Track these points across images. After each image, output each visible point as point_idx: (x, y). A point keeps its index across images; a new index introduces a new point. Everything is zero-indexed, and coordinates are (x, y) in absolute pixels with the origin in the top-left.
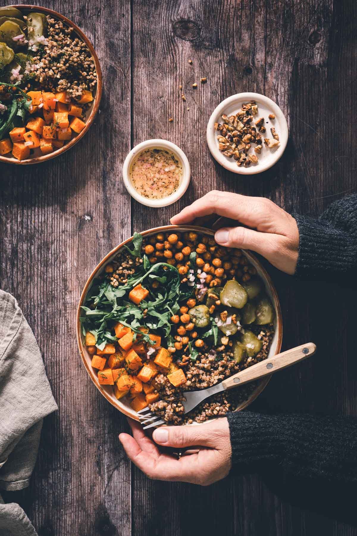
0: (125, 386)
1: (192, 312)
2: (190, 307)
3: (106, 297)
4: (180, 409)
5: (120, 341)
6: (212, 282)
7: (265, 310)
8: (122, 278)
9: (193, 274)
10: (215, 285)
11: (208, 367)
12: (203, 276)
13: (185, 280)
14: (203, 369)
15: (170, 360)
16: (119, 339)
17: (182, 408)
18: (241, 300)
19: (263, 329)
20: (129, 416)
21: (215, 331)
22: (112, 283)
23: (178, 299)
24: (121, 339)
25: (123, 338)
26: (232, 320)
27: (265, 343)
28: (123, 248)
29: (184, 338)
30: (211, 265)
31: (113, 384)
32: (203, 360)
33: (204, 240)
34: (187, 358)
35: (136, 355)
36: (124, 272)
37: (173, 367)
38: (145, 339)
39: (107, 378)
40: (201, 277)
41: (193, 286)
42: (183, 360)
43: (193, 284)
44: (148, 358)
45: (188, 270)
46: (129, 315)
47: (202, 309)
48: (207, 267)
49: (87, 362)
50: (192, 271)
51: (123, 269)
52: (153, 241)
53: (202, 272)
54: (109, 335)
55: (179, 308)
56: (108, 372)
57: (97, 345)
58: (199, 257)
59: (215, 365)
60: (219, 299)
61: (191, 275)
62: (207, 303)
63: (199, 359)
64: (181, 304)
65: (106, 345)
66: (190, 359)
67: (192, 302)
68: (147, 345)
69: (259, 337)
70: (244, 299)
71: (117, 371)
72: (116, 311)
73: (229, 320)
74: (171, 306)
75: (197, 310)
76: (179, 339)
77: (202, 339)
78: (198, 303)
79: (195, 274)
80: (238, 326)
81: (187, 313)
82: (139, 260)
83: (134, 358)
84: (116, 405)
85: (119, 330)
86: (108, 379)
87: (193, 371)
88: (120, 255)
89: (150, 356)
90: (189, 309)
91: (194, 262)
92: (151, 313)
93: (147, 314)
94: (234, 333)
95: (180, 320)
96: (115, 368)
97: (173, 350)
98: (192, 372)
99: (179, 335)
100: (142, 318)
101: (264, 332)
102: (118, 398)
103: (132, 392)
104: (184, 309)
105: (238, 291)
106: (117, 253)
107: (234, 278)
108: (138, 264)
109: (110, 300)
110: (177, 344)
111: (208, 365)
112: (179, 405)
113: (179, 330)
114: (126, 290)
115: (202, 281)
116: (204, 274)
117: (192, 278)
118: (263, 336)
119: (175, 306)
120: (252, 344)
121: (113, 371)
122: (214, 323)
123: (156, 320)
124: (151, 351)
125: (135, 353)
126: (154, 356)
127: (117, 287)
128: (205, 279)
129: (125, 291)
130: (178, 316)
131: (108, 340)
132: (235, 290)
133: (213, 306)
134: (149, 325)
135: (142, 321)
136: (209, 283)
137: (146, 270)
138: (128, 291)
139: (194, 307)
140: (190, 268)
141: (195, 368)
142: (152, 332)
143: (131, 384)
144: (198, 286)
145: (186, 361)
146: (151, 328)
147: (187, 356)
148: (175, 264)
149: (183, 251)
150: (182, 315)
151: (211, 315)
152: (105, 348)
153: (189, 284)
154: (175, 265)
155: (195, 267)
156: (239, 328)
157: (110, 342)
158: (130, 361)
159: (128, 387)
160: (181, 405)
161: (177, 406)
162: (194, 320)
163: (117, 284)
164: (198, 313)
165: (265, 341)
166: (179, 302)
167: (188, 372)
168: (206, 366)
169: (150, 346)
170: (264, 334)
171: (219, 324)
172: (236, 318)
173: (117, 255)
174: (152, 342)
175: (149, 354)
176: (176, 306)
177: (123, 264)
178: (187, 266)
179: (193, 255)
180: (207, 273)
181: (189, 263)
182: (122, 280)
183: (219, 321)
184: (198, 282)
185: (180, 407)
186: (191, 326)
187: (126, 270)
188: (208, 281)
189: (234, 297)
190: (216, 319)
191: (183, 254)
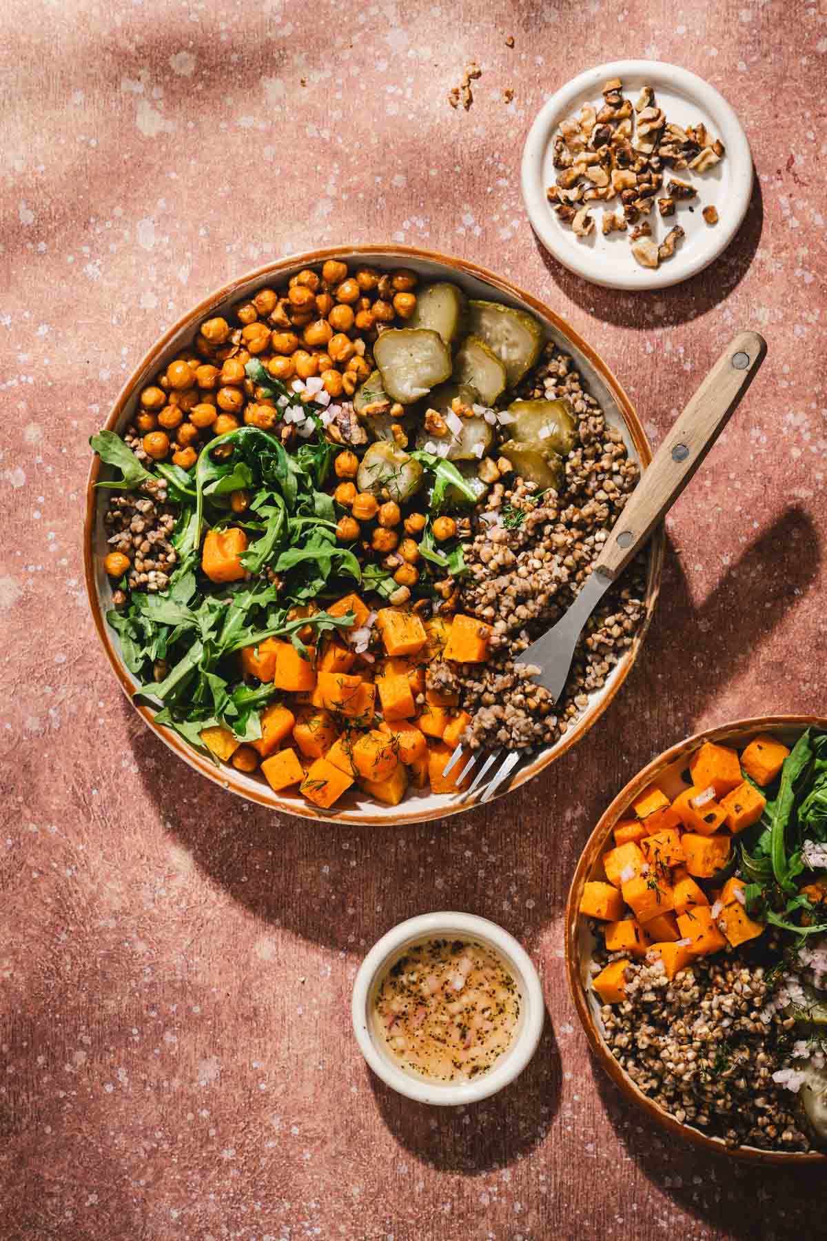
0: (377, 761)
1: (366, 480)
2: (351, 475)
3: (163, 625)
4: (537, 699)
5: (280, 682)
6: (344, 381)
7: (508, 331)
8: (161, 556)
9: (291, 405)
10: (355, 379)
12: (312, 388)
13: (285, 432)
14: (501, 571)
15: (416, 621)
16: (272, 681)
17: (541, 693)
18: (435, 358)
19: (542, 373)
21: (450, 471)
22: (153, 586)
23: (310, 483)
24: (278, 676)
25: (278, 670)
26: (462, 416)
27: (574, 396)
28: (101, 495)
29: (402, 549)
30: (309, 349)
31: (350, 783)
32: (485, 553)
33: (245, 313)
34: (449, 582)
35: (337, 677)
36: (153, 541)
37: (437, 626)
38: (323, 626)
39: (326, 782)
40: (312, 394)
41: (315, 431)
42: (445, 593)
43: (311, 425)
44: (371, 659)
45: (274, 406)
46: (245, 614)
48: (303, 362)
49: (259, 793)
50: (283, 401)
51: (145, 538)
52: (146, 420)
53: (304, 381)
54: (247, 694)
55: (329, 499)
56: (319, 769)
57: (242, 740)
58: (268, 359)
59: (518, 541)
60: (393, 401)
61: (288, 410)
62: (379, 433)
63: (473, 559)
64: (328, 486)
65: (261, 718)
66: (456, 577)
67: (345, 461)
68: (340, 636)
69: (550, 395)
70: (438, 349)
71: (336, 750)
72: (211, 629)
73: (453, 422)
74: (309, 512)
75: (370, 468)
76: (392, 561)
77: (441, 514)
78: (360, 451)
79: (296, 400)
80: (482, 417)
81: (358, 491)
82: (156, 486)
83: (337, 687)
84: (403, 817)
85: (257, 661)
86: (331, 782)
87: (485, 594)
88: (111, 516)
89: (369, 651)
90: (355, 481)
91: (265, 379)
92: (283, 566)
94: (487, 437)
95: (359, 522)
96: (327, 748)
97: (403, 593)
98: (483, 601)
99: (387, 555)
100: (279, 594)
101: (550, 375)
102: (395, 799)
103: (409, 761)
104: (344, 492)
105: (412, 348)
106: (99, 518)
107: (380, 329)
108: (163, 495)
109: (176, 622)
110: (401, 573)
111: (502, 553)
112: (529, 689)
113: (377, 544)
114: (191, 570)
115: (323, 398)
116: (311, 381)
117: (295, 414)
118: (556, 385)
119: (319, 506)
120: (547, 424)
121: (329, 756)
122: (431, 460)
123: (307, 570)
124: (361, 638)
125: (331, 675)
126: (377, 646)
127: (168, 586)
128: (323, 390)
129: (190, 574)
130: (345, 518)
131: (256, 705)
132: (404, 353)
133: (394, 427)
134: (304, 593)
135: (282, 602)
136: (343, 389)
137: (190, 492)
138: (196, 569)
139: (358, 469)
140: (274, 398)
141: (484, 586)
142: (324, 601)
143: (386, 745)
144: (326, 417)
145: (452, 588)
146: (313, 594)
147: (444, 577)
148: (236, 420)
149: (225, 379)
150: (350, 506)
151: (410, 449)
152: (264, 727)
153: (302, 432)
154: (241, 422)
155: (277, 385)
156: (487, 418)
157: (264, 708)
158: (338, 699)
159: (388, 757)
160: (533, 686)
161: (527, 695)
162: (384, 492)
163: (163, 578)
164: (376, 470)
165: (571, 392)
166: (319, 488)
167: (479, 609)
168: (499, 559)
169: (349, 630)
170: (553, 381)
171: (443, 450)
172: (462, 403)
173: (105, 523)
174: (344, 621)
175: (361, 650)
176: (323, 500)
177: (133, 526)
178: (266, 401)
179: (253, 367)
180: (317, 373)
181: (261, 392)
182: (165, 560)
183: (436, 444)
184: (317, 412)
185: (533, 694)
186: (389, 510)
187: (152, 532)
188: (334, 388)
189: (416, 367)
190: (429, 447)
191: (231, 385)
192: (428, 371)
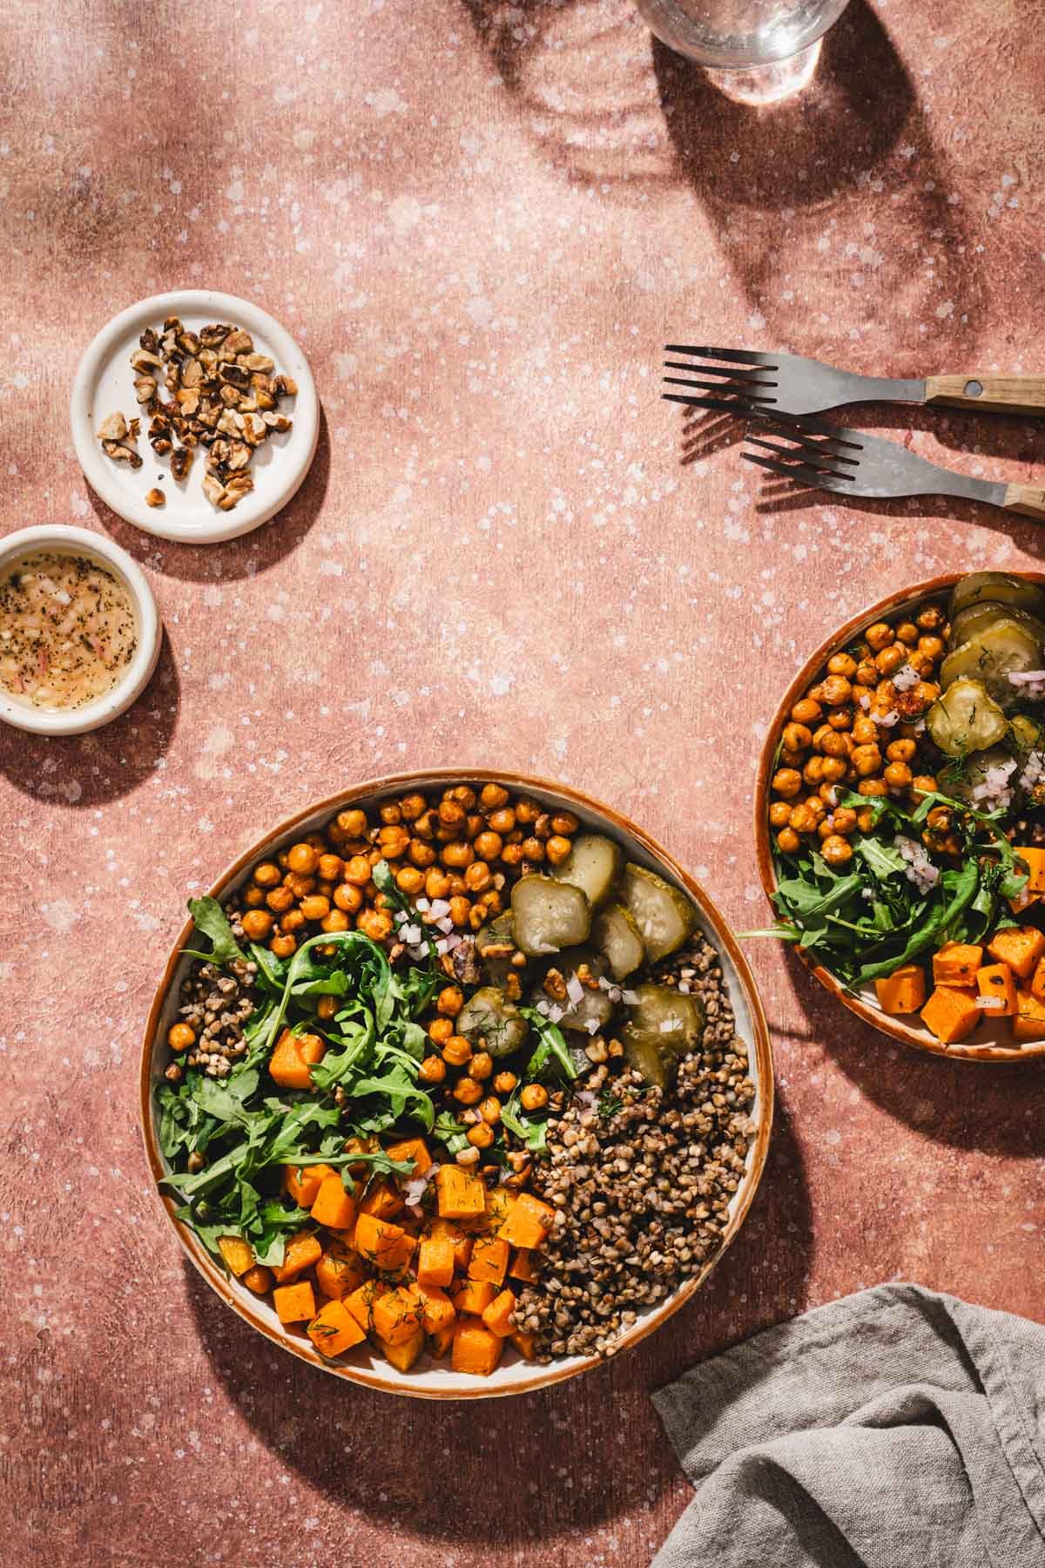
0: (397, 1324)
1: (466, 1023)
2: (452, 1013)
3: (211, 1116)
5: (317, 1213)
6: (472, 913)
7: (658, 908)
8: (230, 1041)
9: (409, 923)
10: (484, 915)
11: (589, 1146)
12: (435, 911)
13: (396, 950)
14: (582, 1159)
15: (478, 1187)
16: (308, 1209)
18: (573, 918)
19: (681, 961)
21: (556, 1039)
22: (211, 1071)
23: (407, 1011)
24: (316, 1205)
25: (318, 1199)
26: (583, 984)
27: (709, 994)
28: (185, 962)
29: (483, 1106)
30: (445, 869)
31: (363, 1336)
32: (569, 1135)
33: (388, 813)
34: (524, 1156)
35: (379, 1224)
36: (226, 1023)
37: (499, 1198)
38: (379, 1167)
39: (337, 1331)
40: (435, 918)
41: (427, 957)
42: (517, 1166)
43: (425, 949)
44: (419, 1213)
45: (392, 919)
46: (300, 1129)
47: (485, 1001)
48: (435, 880)
49: (262, 1319)
50: (402, 916)
51: (218, 1018)
52: (254, 895)
53: (430, 901)
54: (279, 1214)
55: (422, 1033)
56: (333, 1313)
57: (260, 1261)
58: (400, 868)
59: (608, 1132)
60: (517, 949)
61: (405, 927)
62: (493, 978)
63: (556, 1138)
64: (424, 1020)
65: (287, 1244)
66: (532, 1153)
67: (450, 997)
68: (394, 1182)
69: (684, 986)
70: (579, 910)
71: (356, 1298)
72: (260, 1136)
73: (574, 988)
74: (399, 1041)
75: (474, 1013)
76: (470, 1116)
77: (535, 1081)
78: (468, 992)
79: (416, 920)
80: (606, 992)
81: (455, 1033)
82: (245, 968)
83: (376, 1235)
84: (406, 1388)
85: (299, 1184)
86: (342, 1331)
87: (559, 1180)
88: (189, 984)
89: (420, 1204)
90: (455, 1020)
91: (392, 888)
92: (355, 1093)
93: (349, 1100)
94: (606, 1015)
95: (448, 1065)
96: (347, 1292)
97: (472, 1154)
98: (555, 1185)
99: (467, 1107)
100: (342, 1119)
101: (690, 966)
102: (404, 1367)
103: (432, 1329)
104: (440, 1028)
105: (551, 899)
106: (176, 984)
107: (525, 870)
108: (249, 980)
109: (225, 1117)
110: (476, 1133)
111: (587, 1141)
113: (459, 1094)
114: (256, 1067)
115: (446, 925)
116: (438, 903)
117: (411, 934)
118: (693, 978)
119: (409, 1038)
120: (673, 1018)
121: (347, 1301)
122: (541, 1022)
123: (378, 1103)
124: (416, 1189)
125: (373, 1220)
126: (430, 1201)
127: (228, 1075)
128: (447, 917)
129: (255, 1071)
130: (434, 1057)
131: (285, 1228)
132: (544, 902)
133: (511, 977)
134: (369, 1125)
135: (344, 1128)
136: (468, 922)
137: (279, 985)
138: (262, 1068)
139: (461, 1009)
140: (394, 911)
141: (559, 1171)
142: (387, 1140)
143: (412, 1309)
144: (442, 946)
145: (526, 1162)
146: (378, 1129)
147: (520, 1148)
148: (348, 922)
149: (349, 876)
150: (442, 1046)
151: (520, 1004)
152: (287, 1255)
153: (413, 954)
154: (353, 926)
155: (402, 899)
156: (611, 995)
157: (293, 1233)
158: (373, 1248)
159: (410, 1322)
162: (482, 1042)
163: (225, 1065)
164: (480, 1017)
165: (707, 990)
166: (413, 1018)
167: (549, 1193)
168: (583, 1146)
169: (405, 1178)
170: (692, 972)
171: (556, 1014)
172: (590, 971)
173: (181, 990)
174: (403, 1167)
175: (411, 1201)
176: (415, 1033)
177: (209, 1001)
178: (384, 911)
179: (382, 871)
180: (446, 897)
181: (381, 899)
182: (233, 1047)
183: (550, 1007)
184: (435, 938)
186: (481, 1062)
187: (227, 1014)
188: (460, 918)
189: (551, 921)
190: (542, 1006)
191: (353, 884)
192: (562, 928)
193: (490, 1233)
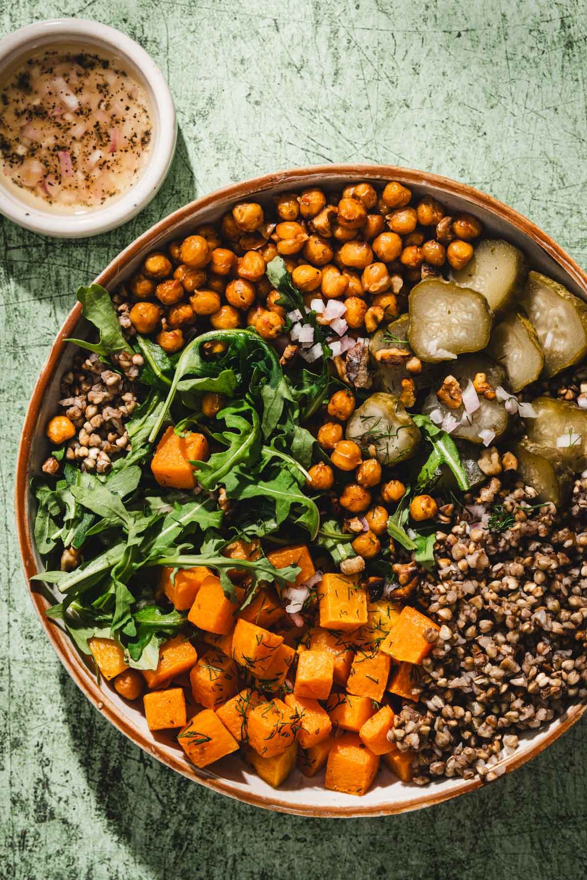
0: (272, 735)
1: (357, 429)
2: (343, 417)
3: (89, 511)
5: (195, 616)
6: (368, 315)
7: (560, 318)
8: (111, 436)
9: (302, 322)
10: (380, 317)
11: (478, 561)
12: (330, 312)
13: (289, 351)
14: (470, 574)
15: (361, 598)
16: (185, 612)
18: (473, 325)
19: (581, 376)
20: (329, 816)
21: (449, 449)
22: (90, 464)
23: (296, 414)
24: (194, 609)
25: (196, 603)
26: (481, 395)
28: (69, 353)
29: (370, 515)
30: (342, 268)
31: (235, 747)
32: (458, 548)
33: (286, 208)
34: (410, 568)
35: (258, 630)
36: (107, 418)
37: (382, 611)
39: (209, 739)
40: (329, 319)
42: (402, 578)
43: (318, 351)
44: (299, 622)
45: (284, 317)
46: (180, 530)
47: (377, 407)
48: (332, 279)
49: (131, 725)
50: (296, 315)
51: (100, 411)
52: (143, 286)
54: (154, 617)
55: (310, 438)
56: (206, 722)
57: (133, 664)
58: (296, 265)
59: (498, 547)
60: (413, 354)
61: (298, 326)
62: (386, 383)
63: (444, 551)
64: (313, 424)
65: (162, 648)
66: (419, 565)
67: (341, 401)
69: (583, 402)
70: (480, 316)
71: (230, 707)
72: (139, 535)
73: (469, 397)
74: (286, 446)
75: (365, 419)
76: (356, 525)
77: (425, 492)
78: (360, 397)
79: (310, 319)
80: (503, 402)
81: (344, 437)
82: (130, 361)
83: (254, 642)
84: (277, 803)
85: (176, 586)
86: (214, 740)
87: (445, 594)
88: (71, 376)
89: (300, 613)
90: (345, 425)
91: (287, 285)
93: (233, 503)
94: (502, 427)
95: (336, 471)
96: (220, 702)
97: (356, 563)
98: (441, 599)
99: (352, 515)
100: (224, 521)
102: (276, 780)
104: (329, 432)
105: (451, 304)
106: (59, 376)
107: (424, 274)
108: (134, 373)
109: (104, 513)
110: (362, 542)
111: (476, 555)
113: (346, 501)
114: (138, 463)
115: (340, 326)
116: (333, 304)
117: (304, 334)
119: (297, 442)
120: (570, 432)
121: (220, 710)
122: (433, 431)
123: (262, 506)
124: (298, 597)
125: (252, 626)
126: (311, 610)
127: (108, 471)
128: (342, 318)
129: (137, 468)
130: (321, 465)
131: (160, 631)
132: (443, 307)
133: (405, 383)
134: (253, 529)
135: (226, 531)
136: (363, 323)
137: (165, 379)
138: (144, 465)
139: (352, 414)
140: (287, 308)
141: (446, 585)
143: (288, 721)
144: (336, 349)
145: (412, 575)
146: (261, 533)
147: (407, 560)
148: (239, 319)
149: (242, 271)
150: (331, 451)
151: (414, 411)
152: (161, 659)
153: (306, 357)
154: (244, 323)
155: (298, 298)
156: (508, 405)
157: (168, 637)
158: (251, 655)
159: (285, 734)
162: (372, 449)
163: (104, 461)
164: (371, 423)
166: (303, 423)
167: (434, 607)
168: (471, 560)
169: (287, 585)
171: (450, 424)
172: (487, 381)
173: (62, 382)
174: (286, 573)
175: (293, 609)
176: (301, 439)
177: (91, 394)
178: (277, 308)
179: (277, 268)
180: (342, 297)
181: (275, 297)
182: (113, 442)
183: (444, 416)
184: (328, 339)
186: (370, 468)
187: (109, 408)
188: (354, 319)
189: (450, 327)
190: (436, 415)
191: (247, 280)
192: (460, 335)
193: (372, 647)
